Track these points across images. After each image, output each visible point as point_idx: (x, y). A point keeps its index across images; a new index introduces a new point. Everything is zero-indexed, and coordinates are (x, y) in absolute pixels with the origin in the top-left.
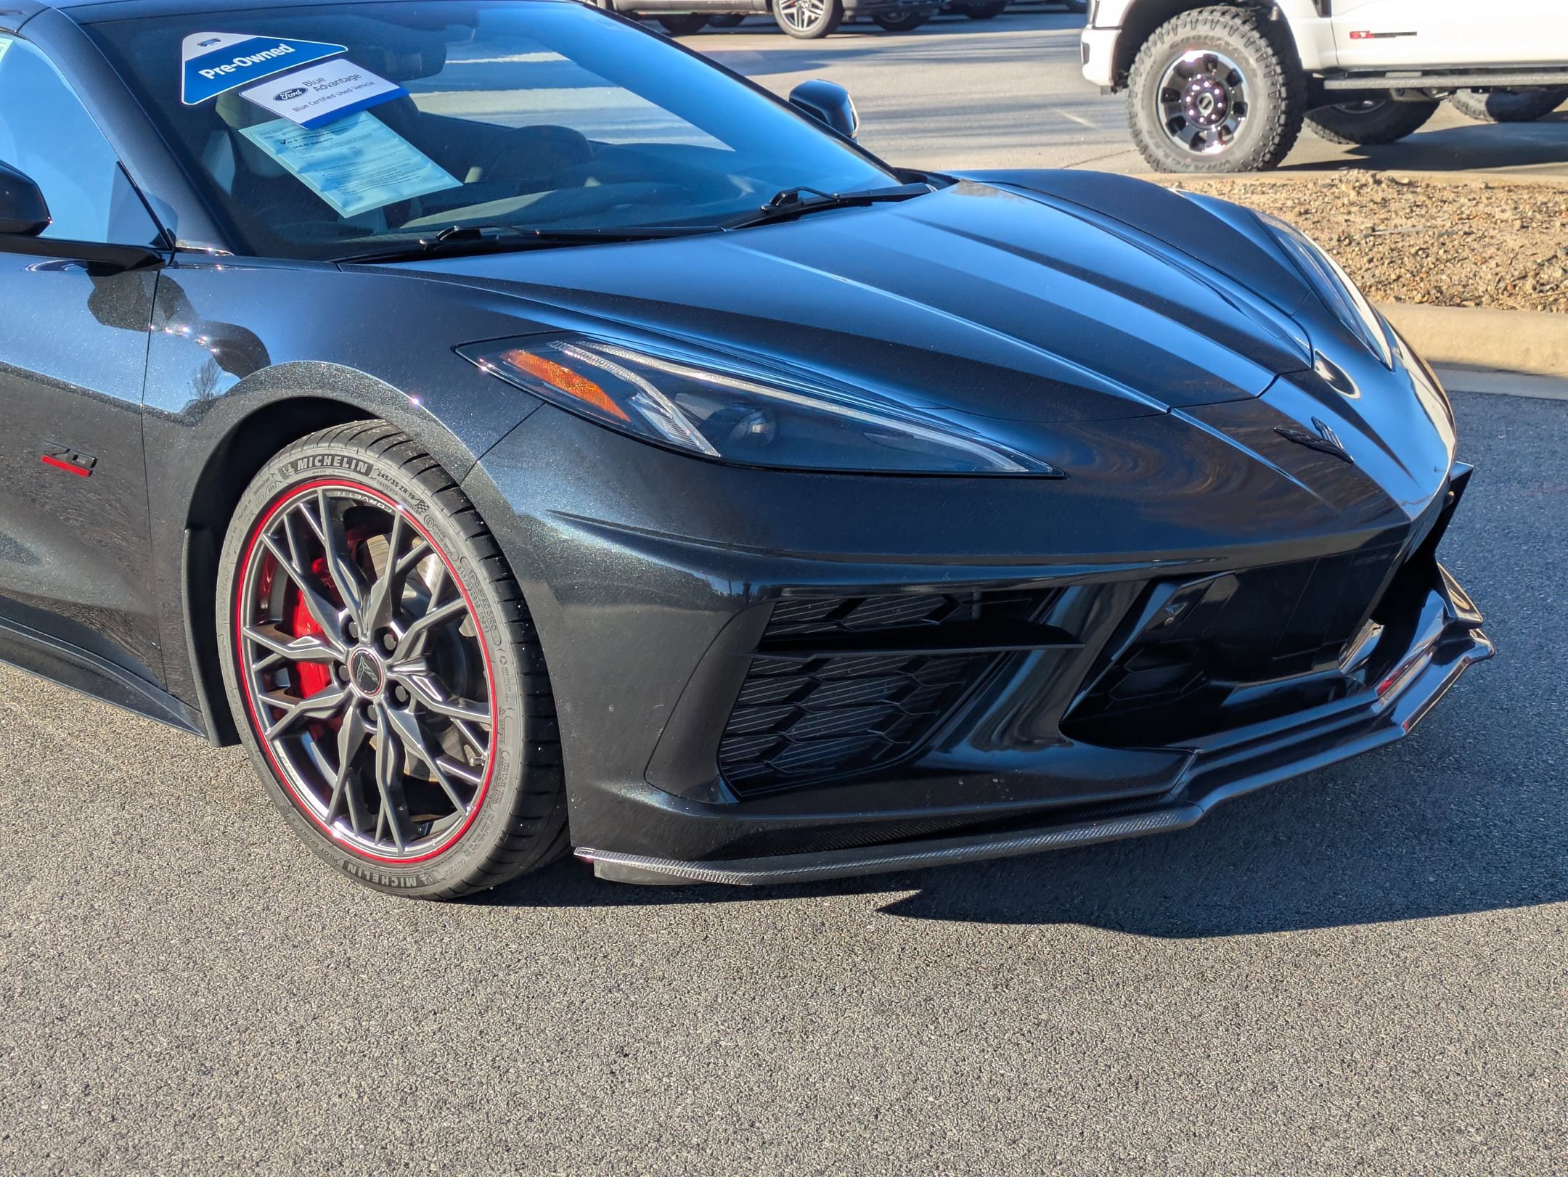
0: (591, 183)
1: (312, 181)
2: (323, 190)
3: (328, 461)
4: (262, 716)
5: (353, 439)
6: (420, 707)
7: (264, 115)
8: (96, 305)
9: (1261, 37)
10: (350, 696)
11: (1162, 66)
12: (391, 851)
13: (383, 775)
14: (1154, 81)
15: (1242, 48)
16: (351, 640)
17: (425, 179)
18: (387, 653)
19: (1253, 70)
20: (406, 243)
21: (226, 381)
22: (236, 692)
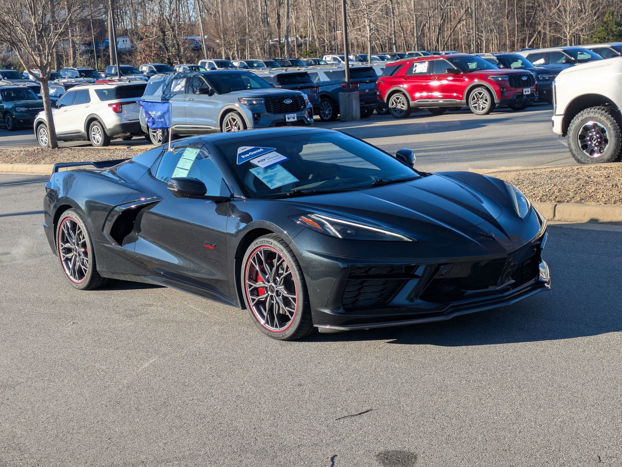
0: (337, 178)
1: (264, 181)
2: (267, 183)
3: (263, 242)
4: (250, 301)
5: (268, 237)
6: (283, 296)
7: (255, 166)
8: (217, 210)
9: (612, 117)
10: (269, 294)
11: (578, 128)
12: (277, 329)
13: (275, 313)
14: (576, 132)
15: (605, 121)
16: (269, 282)
17: (291, 180)
18: (276, 284)
19: (609, 128)
20: (284, 194)
21: (243, 225)
22: (245, 296)
